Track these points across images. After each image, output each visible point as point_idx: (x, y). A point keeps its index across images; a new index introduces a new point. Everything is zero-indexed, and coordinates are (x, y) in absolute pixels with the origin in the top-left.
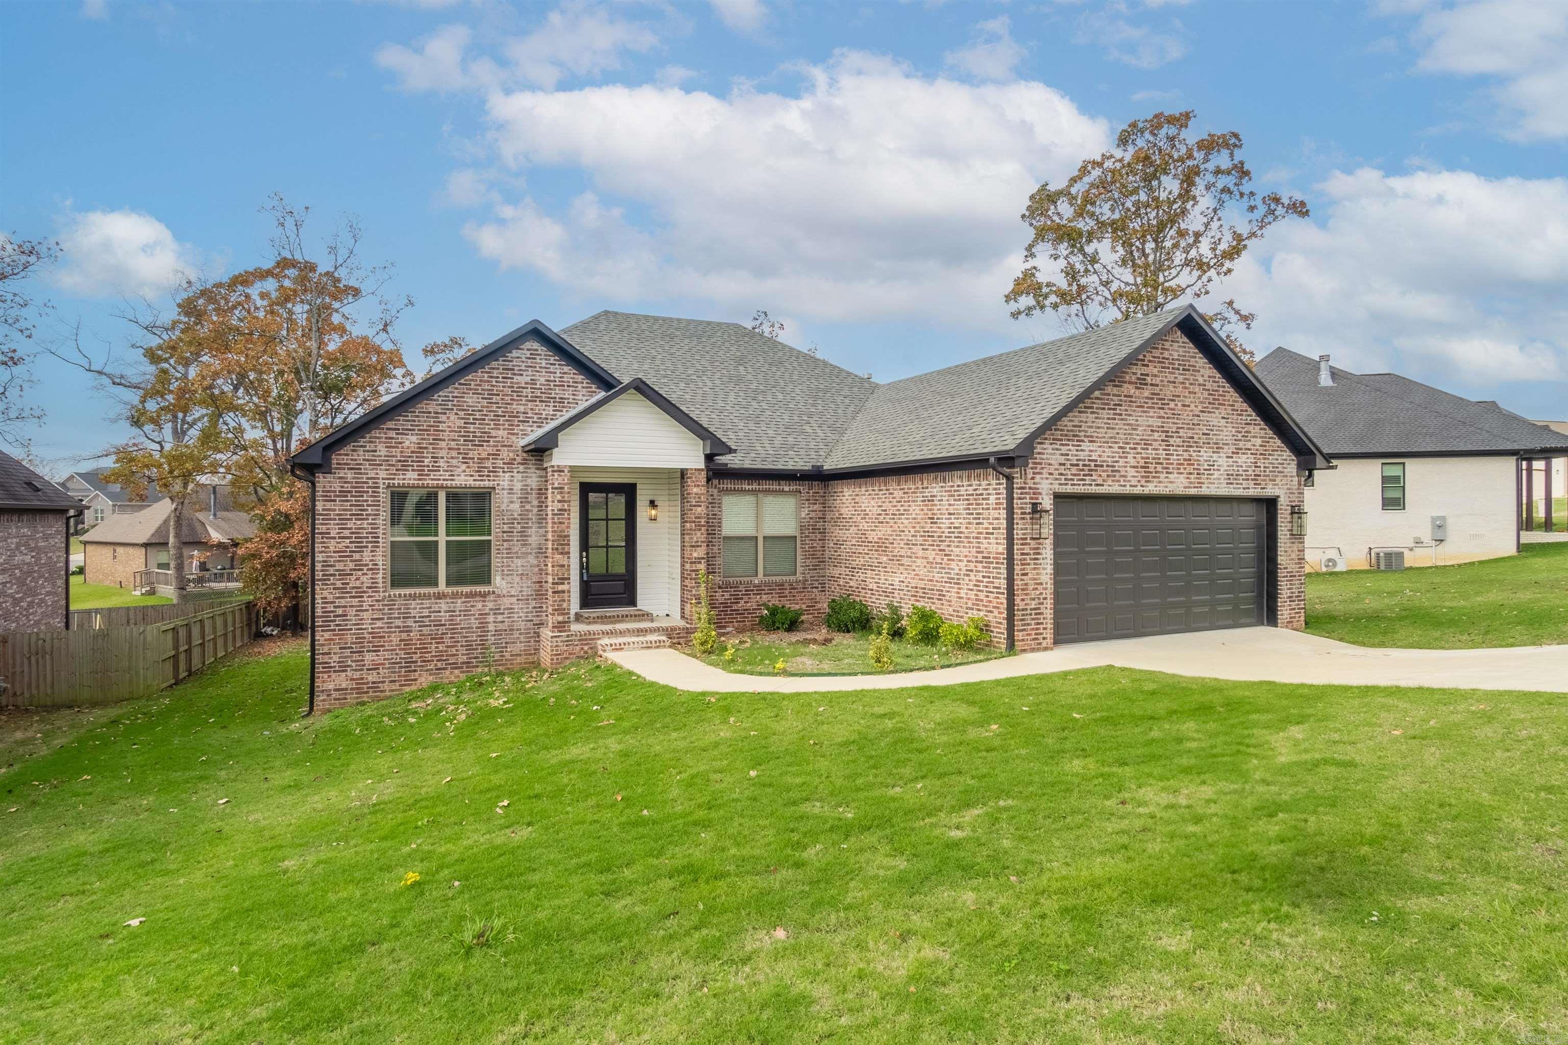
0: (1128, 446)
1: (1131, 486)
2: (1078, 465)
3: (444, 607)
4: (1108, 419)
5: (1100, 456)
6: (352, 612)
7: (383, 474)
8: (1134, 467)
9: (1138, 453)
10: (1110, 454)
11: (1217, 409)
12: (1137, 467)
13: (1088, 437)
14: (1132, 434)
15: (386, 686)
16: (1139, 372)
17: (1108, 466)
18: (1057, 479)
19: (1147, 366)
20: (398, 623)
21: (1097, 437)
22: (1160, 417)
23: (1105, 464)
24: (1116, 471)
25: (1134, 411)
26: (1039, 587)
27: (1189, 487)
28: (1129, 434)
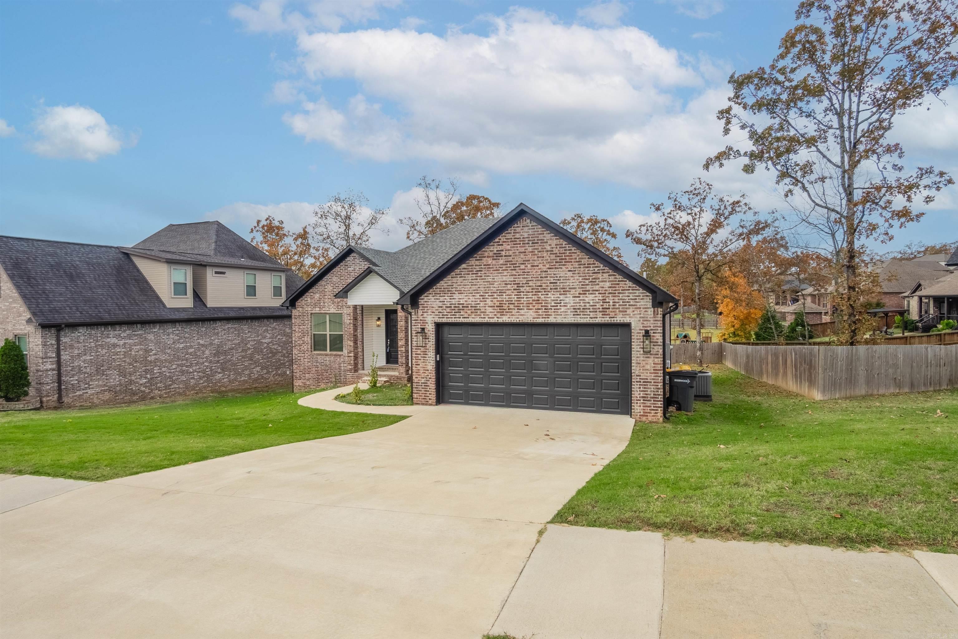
0: (487, 295)
1: (489, 318)
2: (451, 307)
3: (328, 359)
4: (472, 279)
5: (466, 301)
6: (302, 359)
7: (309, 309)
8: (491, 307)
9: (494, 298)
10: (474, 300)
11: (564, 265)
12: (494, 307)
13: (458, 291)
14: (490, 287)
15: (312, 387)
16: (495, 250)
17: (471, 307)
18: (437, 315)
19: (502, 245)
20: (315, 364)
21: (464, 291)
22: (512, 275)
23: (469, 306)
24: (478, 309)
25: (491, 273)
26: (426, 372)
27: (538, 318)
28: (488, 287)
